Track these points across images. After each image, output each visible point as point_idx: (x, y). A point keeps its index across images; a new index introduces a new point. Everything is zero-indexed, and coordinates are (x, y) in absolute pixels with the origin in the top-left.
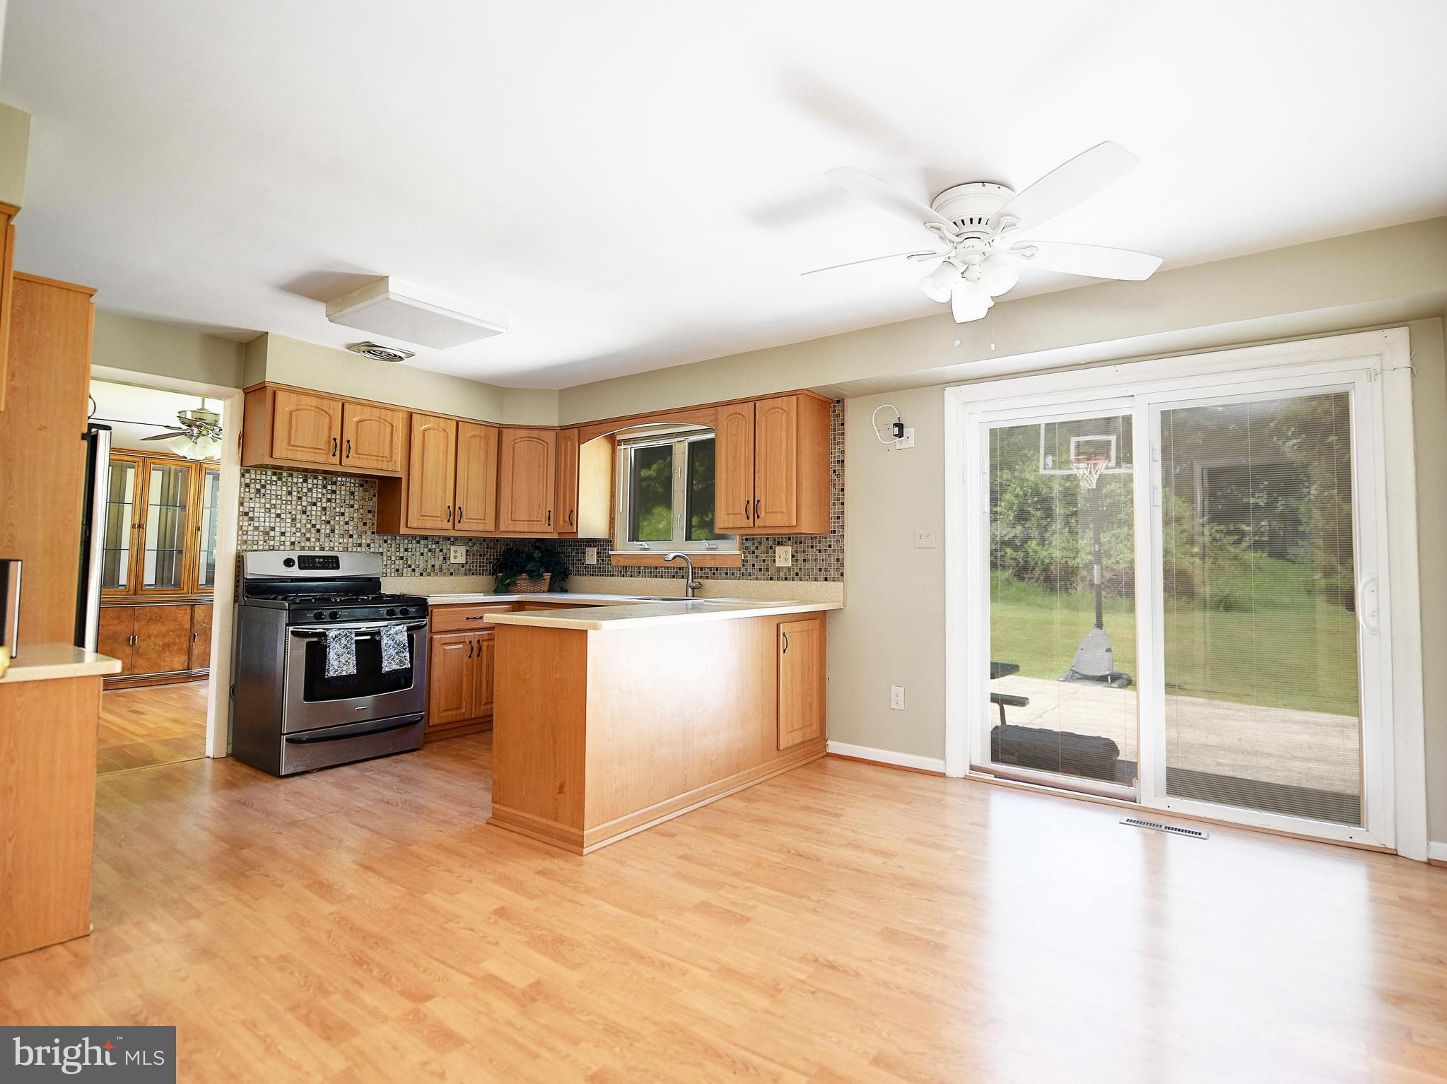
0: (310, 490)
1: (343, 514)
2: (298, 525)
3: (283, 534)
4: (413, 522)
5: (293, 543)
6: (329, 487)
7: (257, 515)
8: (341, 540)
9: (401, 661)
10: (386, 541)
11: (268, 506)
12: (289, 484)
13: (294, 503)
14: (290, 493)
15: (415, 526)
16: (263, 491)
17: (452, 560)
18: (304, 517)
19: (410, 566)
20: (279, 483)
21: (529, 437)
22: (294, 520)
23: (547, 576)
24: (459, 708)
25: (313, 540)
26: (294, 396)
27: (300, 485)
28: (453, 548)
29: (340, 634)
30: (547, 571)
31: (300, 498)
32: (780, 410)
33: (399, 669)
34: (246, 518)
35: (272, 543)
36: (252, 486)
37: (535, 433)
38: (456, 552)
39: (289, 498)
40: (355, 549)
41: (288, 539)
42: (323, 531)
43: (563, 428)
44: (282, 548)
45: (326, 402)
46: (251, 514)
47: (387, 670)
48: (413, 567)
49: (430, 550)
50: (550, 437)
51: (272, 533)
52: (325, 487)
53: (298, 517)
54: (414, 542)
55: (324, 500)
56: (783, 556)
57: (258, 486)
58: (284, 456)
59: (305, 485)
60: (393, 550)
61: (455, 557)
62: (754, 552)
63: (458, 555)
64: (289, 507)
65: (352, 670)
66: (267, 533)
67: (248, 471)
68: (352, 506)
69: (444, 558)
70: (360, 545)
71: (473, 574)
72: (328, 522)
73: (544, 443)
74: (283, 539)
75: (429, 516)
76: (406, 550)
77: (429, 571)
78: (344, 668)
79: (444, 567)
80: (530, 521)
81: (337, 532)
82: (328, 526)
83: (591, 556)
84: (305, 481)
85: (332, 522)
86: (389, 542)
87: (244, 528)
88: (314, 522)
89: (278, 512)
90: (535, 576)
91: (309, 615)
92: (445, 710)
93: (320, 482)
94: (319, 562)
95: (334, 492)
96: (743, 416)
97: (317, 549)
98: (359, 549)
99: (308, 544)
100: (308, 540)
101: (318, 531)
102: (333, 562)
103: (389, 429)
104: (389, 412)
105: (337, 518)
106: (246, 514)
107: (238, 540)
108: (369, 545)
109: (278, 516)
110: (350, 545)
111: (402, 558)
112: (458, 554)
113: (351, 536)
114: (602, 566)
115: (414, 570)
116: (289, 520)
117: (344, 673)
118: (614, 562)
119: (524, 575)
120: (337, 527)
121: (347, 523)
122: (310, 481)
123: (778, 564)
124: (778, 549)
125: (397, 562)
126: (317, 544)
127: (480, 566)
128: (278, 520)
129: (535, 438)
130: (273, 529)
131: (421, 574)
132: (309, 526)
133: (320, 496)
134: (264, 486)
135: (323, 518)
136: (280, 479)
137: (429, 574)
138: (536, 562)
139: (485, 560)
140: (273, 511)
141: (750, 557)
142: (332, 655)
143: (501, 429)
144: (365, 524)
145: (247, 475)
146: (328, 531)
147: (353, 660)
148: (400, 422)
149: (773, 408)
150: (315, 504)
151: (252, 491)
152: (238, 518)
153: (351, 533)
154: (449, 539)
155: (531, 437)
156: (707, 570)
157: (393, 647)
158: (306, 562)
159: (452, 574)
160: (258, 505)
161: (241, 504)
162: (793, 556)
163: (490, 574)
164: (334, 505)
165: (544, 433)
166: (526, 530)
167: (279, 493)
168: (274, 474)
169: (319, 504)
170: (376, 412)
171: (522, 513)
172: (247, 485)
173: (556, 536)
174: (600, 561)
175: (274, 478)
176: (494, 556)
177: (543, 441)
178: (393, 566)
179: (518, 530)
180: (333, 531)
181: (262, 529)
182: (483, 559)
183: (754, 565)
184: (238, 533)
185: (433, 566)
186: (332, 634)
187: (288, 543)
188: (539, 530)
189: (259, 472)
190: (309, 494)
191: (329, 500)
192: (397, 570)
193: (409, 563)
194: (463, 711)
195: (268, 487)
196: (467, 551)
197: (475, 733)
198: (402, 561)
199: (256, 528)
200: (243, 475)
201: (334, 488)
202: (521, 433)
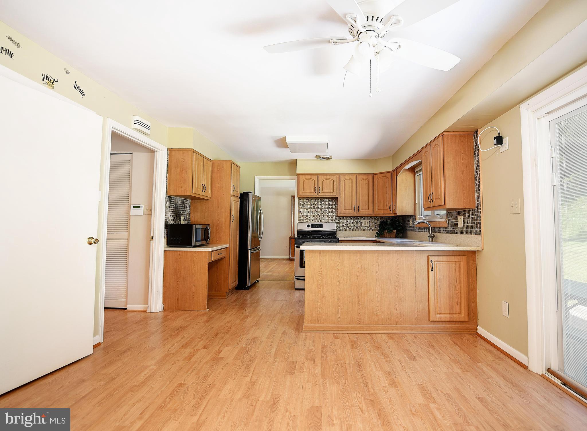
0: (317, 204)
1: (326, 210)
2: (314, 215)
3: (310, 217)
5: (312, 220)
6: (322, 202)
7: (303, 212)
8: (326, 219)
11: (306, 209)
12: (311, 202)
13: (313, 208)
14: (311, 205)
15: (343, 213)
16: (304, 205)
17: (364, 225)
18: (315, 212)
19: (349, 227)
20: (308, 202)
22: (312, 213)
25: (318, 219)
26: (304, 176)
27: (314, 202)
28: (364, 221)
30: (394, 229)
31: (314, 206)
32: (437, 146)
34: (300, 213)
35: (307, 220)
36: (301, 204)
37: (384, 175)
38: (365, 222)
39: (311, 206)
40: (331, 222)
41: (311, 219)
42: (321, 216)
43: (393, 171)
44: (310, 221)
45: (313, 176)
46: (301, 212)
48: (350, 227)
49: (356, 222)
50: (389, 175)
51: (307, 217)
52: (321, 202)
53: (314, 212)
54: (350, 219)
55: (321, 206)
56: (460, 221)
57: (303, 204)
58: (302, 194)
59: (315, 202)
60: (343, 222)
61: (365, 224)
62: (451, 219)
64: (311, 209)
66: (306, 217)
67: (300, 200)
68: (329, 208)
69: (361, 225)
70: (332, 220)
71: (371, 230)
72: (322, 213)
73: (388, 178)
74: (310, 219)
75: (347, 210)
76: (347, 222)
77: (356, 229)
79: (361, 228)
80: (384, 209)
81: (325, 216)
82: (322, 215)
83: (411, 223)
84: (315, 201)
85: (323, 213)
87: (300, 216)
88: (318, 213)
89: (308, 211)
93: (320, 201)
94: (317, 226)
95: (324, 204)
97: (319, 222)
98: (332, 222)
99: (317, 220)
100: (317, 219)
101: (319, 216)
102: (321, 226)
103: (333, 182)
104: (332, 176)
105: (325, 212)
106: (300, 212)
107: (298, 220)
108: (335, 220)
109: (308, 212)
110: (329, 220)
111: (346, 224)
112: (366, 223)
113: (329, 217)
114: (414, 227)
115: (350, 229)
116: (311, 213)
119: (387, 231)
120: (325, 215)
121: (328, 213)
122: (317, 201)
123: (459, 225)
124: (459, 217)
125: (344, 226)
126: (319, 220)
127: (375, 227)
128: (308, 213)
129: (385, 177)
130: (307, 216)
131: (353, 230)
132: (317, 215)
133: (320, 205)
134: (304, 204)
135: (321, 212)
136: (308, 201)
137: (356, 230)
138: (389, 226)
140: (307, 211)
141: (450, 222)
143: (373, 175)
144: (333, 213)
145: (300, 201)
146: (322, 216)
148: (335, 178)
150: (318, 208)
151: (302, 205)
152: (298, 213)
153: (329, 216)
154: (363, 218)
155: (383, 177)
156: (438, 229)
158: (313, 226)
159: (364, 230)
160: (303, 209)
161: (299, 209)
162: (463, 221)
164: (324, 208)
166: (383, 213)
167: (308, 205)
168: (307, 200)
169: (319, 208)
170: (328, 177)
171: (381, 206)
172: (300, 204)
173: (393, 215)
174: (413, 225)
175: (307, 201)
176: (379, 223)
178: (343, 227)
179: (380, 213)
180: (324, 216)
181: (304, 216)
182: (376, 225)
183: (451, 226)
184: (298, 218)
185: (357, 227)
187: (311, 220)
188: (387, 213)
189: (303, 200)
190: (317, 205)
191: (322, 206)
192: (344, 229)
195: (305, 204)
196: (370, 222)
198: (346, 226)
199: (303, 216)
200: (299, 201)
201: (324, 202)
202: (380, 176)
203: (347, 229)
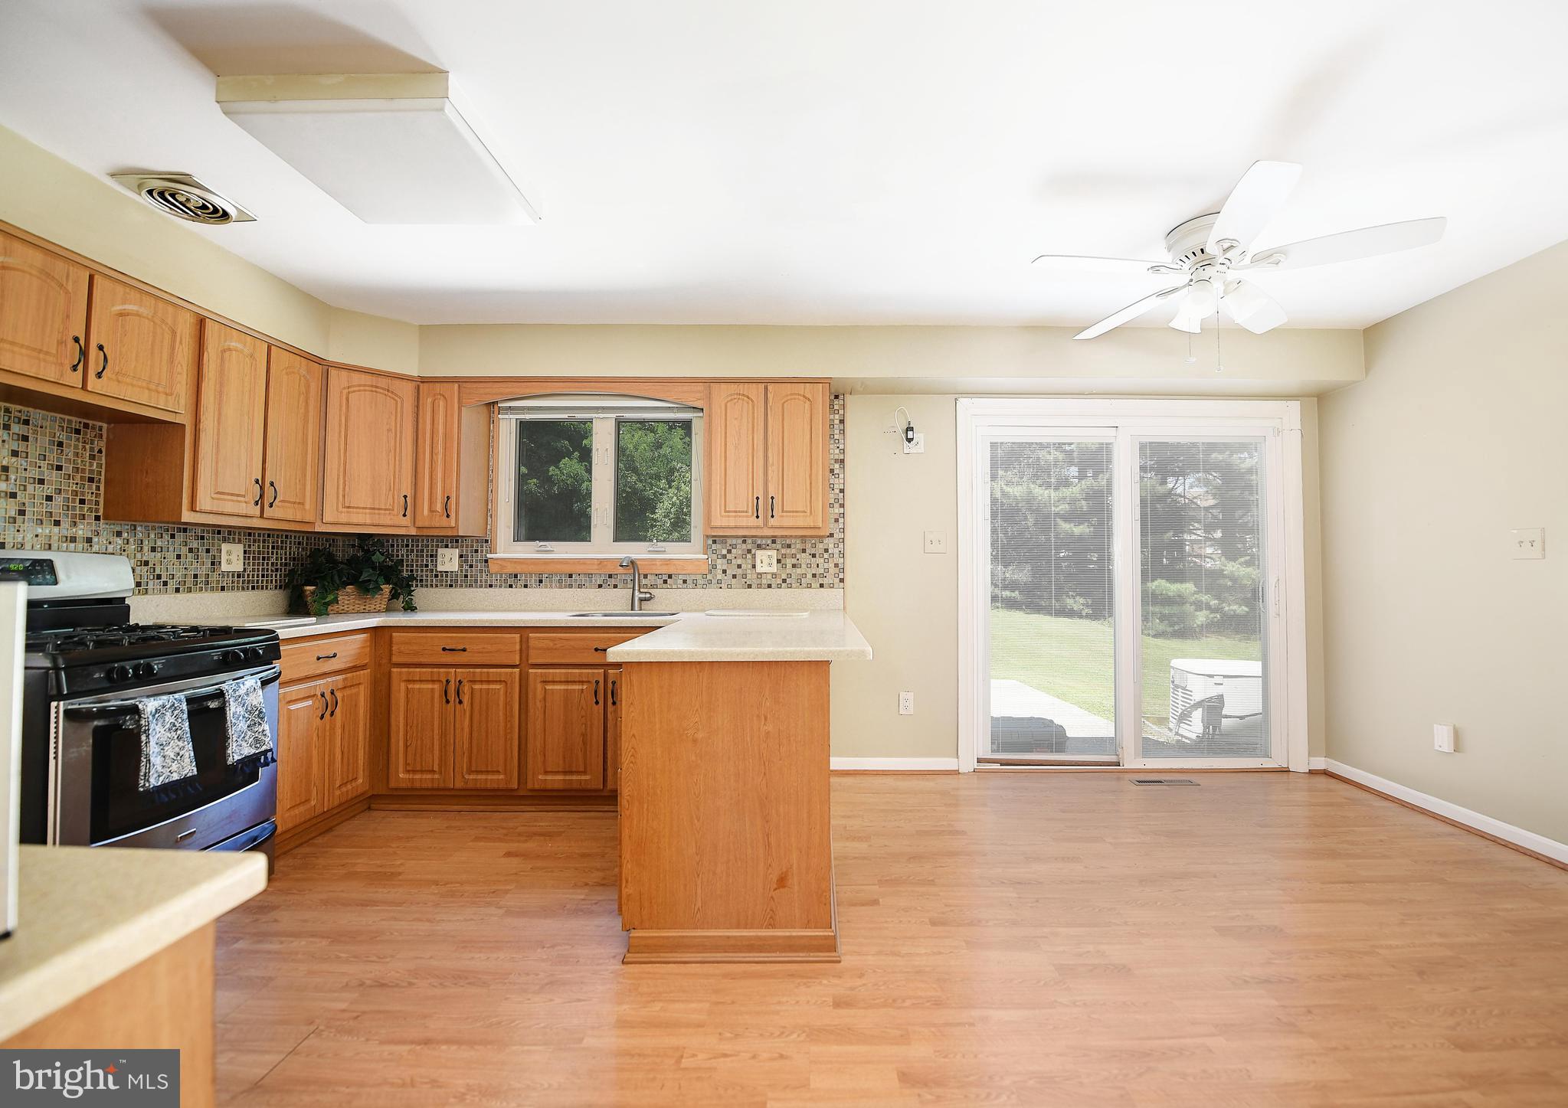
1: (41, 482)
4: (204, 501)
8: (38, 531)
9: (257, 740)
10: (119, 534)
15: (208, 508)
17: (224, 567)
19: (159, 577)
21: (372, 386)
23: (387, 589)
24: (308, 801)
28: (225, 547)
29: (164, 706)
30: (388, 583)
32: (802, 398)
33: (254, 754)
37: (383, 382)
38: (229, 553)
40: (64, 547)
43: (424, 380)
47: (237, 758)
48: (164, 579)
49: (191, 550)
50: (407, 390)
52: (6, 427)
54: (166, 537)
56: (766, 561)
60: (131, 549)
61: (229, 562)
62: (724, 557)
63: (232, 557)
65: (189, 768)
68: (59, 468)
69: (213, 564)
70: (73, 539)
71: (253, 588)
72: (13, 495)
73: (396, 398)
75: (228, 494)
76: (153, 549)
77: (189, 584)
78: (174, 767)
79: (214, 577)
80: (374, 509)
81: (32, 514)
82: (12, 503)
83: (449, 560)
86: (125, 535)
90: (366, 589)
91: (97, 676)
92: (291, 808)
95: (24, 438)
96: (748, 397)
102: (44, 572)
103: (168, 337)
104: (170, 309)
105: (34, 489)
108: (88, 541)
110: (55, 539)
111: (146, 563)
112: (234, 557)
113: (60, 524)
114: (469, 574)
115: (165, 584)
117: (175, 777)
118: (493, 568)
119: (350, 588)
120: (33, 506)
121: (49, 499)
123: (759, 569)
124: (760, 554)
125: (138, 570)
127: (263, 576)
129: (383, 389)
131: (177, 590)
137: (190, 590)
138: (374, 568)
139: (270, 567)
141: (721, 564)
142: (152, 749)
143: (325, 367)
144: (82, 502)
147: (188, 752)
148: (186, 329)
149: (791, 394)
153: (56, 517)
154: (219, 533)
155: (377, 387)
156: (654, 577)
157: (244, 717)
159: (223, 589)
162: (779, 561)
163: (276, 588)
165: (397, 382)
166: (368, 521)
171: (361, 496)
173: (413, 532)
174: (466, 567)
176: (281, 560)
177: (396, 395)
179: (355, 521)
182: (267, 564)
183: (724, 572)
185: (195, 577)
186: (150, 705)
188: (389, 523)
192: (138, 584)
193: (158, 572)
194: (313, 803)
196: (245, 552)
197: (324, 832)
198: (145, 568)
202: (358, 378)
203: (151, 583)
